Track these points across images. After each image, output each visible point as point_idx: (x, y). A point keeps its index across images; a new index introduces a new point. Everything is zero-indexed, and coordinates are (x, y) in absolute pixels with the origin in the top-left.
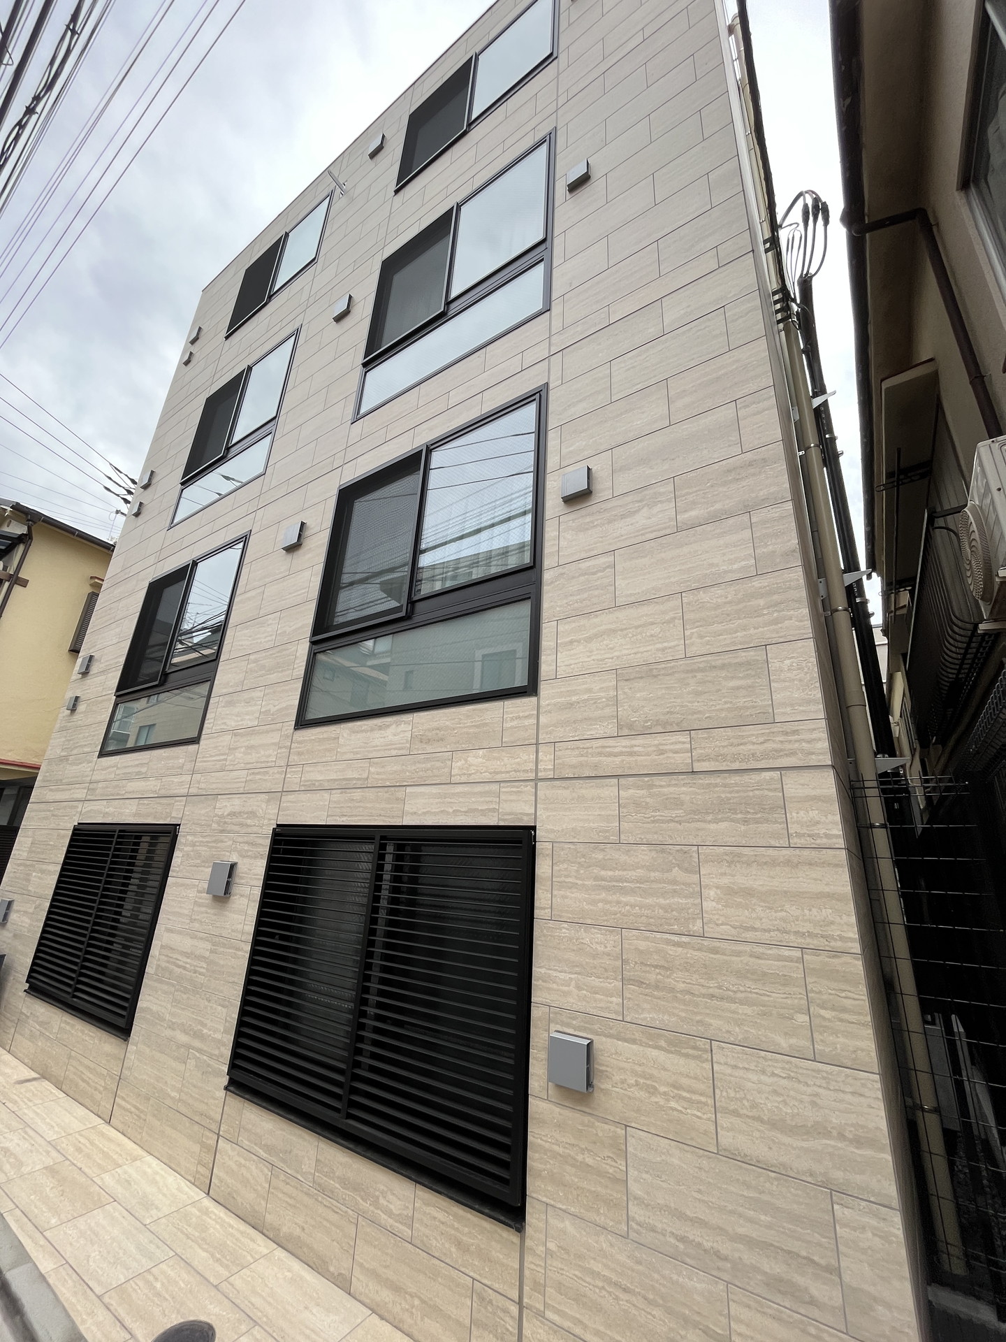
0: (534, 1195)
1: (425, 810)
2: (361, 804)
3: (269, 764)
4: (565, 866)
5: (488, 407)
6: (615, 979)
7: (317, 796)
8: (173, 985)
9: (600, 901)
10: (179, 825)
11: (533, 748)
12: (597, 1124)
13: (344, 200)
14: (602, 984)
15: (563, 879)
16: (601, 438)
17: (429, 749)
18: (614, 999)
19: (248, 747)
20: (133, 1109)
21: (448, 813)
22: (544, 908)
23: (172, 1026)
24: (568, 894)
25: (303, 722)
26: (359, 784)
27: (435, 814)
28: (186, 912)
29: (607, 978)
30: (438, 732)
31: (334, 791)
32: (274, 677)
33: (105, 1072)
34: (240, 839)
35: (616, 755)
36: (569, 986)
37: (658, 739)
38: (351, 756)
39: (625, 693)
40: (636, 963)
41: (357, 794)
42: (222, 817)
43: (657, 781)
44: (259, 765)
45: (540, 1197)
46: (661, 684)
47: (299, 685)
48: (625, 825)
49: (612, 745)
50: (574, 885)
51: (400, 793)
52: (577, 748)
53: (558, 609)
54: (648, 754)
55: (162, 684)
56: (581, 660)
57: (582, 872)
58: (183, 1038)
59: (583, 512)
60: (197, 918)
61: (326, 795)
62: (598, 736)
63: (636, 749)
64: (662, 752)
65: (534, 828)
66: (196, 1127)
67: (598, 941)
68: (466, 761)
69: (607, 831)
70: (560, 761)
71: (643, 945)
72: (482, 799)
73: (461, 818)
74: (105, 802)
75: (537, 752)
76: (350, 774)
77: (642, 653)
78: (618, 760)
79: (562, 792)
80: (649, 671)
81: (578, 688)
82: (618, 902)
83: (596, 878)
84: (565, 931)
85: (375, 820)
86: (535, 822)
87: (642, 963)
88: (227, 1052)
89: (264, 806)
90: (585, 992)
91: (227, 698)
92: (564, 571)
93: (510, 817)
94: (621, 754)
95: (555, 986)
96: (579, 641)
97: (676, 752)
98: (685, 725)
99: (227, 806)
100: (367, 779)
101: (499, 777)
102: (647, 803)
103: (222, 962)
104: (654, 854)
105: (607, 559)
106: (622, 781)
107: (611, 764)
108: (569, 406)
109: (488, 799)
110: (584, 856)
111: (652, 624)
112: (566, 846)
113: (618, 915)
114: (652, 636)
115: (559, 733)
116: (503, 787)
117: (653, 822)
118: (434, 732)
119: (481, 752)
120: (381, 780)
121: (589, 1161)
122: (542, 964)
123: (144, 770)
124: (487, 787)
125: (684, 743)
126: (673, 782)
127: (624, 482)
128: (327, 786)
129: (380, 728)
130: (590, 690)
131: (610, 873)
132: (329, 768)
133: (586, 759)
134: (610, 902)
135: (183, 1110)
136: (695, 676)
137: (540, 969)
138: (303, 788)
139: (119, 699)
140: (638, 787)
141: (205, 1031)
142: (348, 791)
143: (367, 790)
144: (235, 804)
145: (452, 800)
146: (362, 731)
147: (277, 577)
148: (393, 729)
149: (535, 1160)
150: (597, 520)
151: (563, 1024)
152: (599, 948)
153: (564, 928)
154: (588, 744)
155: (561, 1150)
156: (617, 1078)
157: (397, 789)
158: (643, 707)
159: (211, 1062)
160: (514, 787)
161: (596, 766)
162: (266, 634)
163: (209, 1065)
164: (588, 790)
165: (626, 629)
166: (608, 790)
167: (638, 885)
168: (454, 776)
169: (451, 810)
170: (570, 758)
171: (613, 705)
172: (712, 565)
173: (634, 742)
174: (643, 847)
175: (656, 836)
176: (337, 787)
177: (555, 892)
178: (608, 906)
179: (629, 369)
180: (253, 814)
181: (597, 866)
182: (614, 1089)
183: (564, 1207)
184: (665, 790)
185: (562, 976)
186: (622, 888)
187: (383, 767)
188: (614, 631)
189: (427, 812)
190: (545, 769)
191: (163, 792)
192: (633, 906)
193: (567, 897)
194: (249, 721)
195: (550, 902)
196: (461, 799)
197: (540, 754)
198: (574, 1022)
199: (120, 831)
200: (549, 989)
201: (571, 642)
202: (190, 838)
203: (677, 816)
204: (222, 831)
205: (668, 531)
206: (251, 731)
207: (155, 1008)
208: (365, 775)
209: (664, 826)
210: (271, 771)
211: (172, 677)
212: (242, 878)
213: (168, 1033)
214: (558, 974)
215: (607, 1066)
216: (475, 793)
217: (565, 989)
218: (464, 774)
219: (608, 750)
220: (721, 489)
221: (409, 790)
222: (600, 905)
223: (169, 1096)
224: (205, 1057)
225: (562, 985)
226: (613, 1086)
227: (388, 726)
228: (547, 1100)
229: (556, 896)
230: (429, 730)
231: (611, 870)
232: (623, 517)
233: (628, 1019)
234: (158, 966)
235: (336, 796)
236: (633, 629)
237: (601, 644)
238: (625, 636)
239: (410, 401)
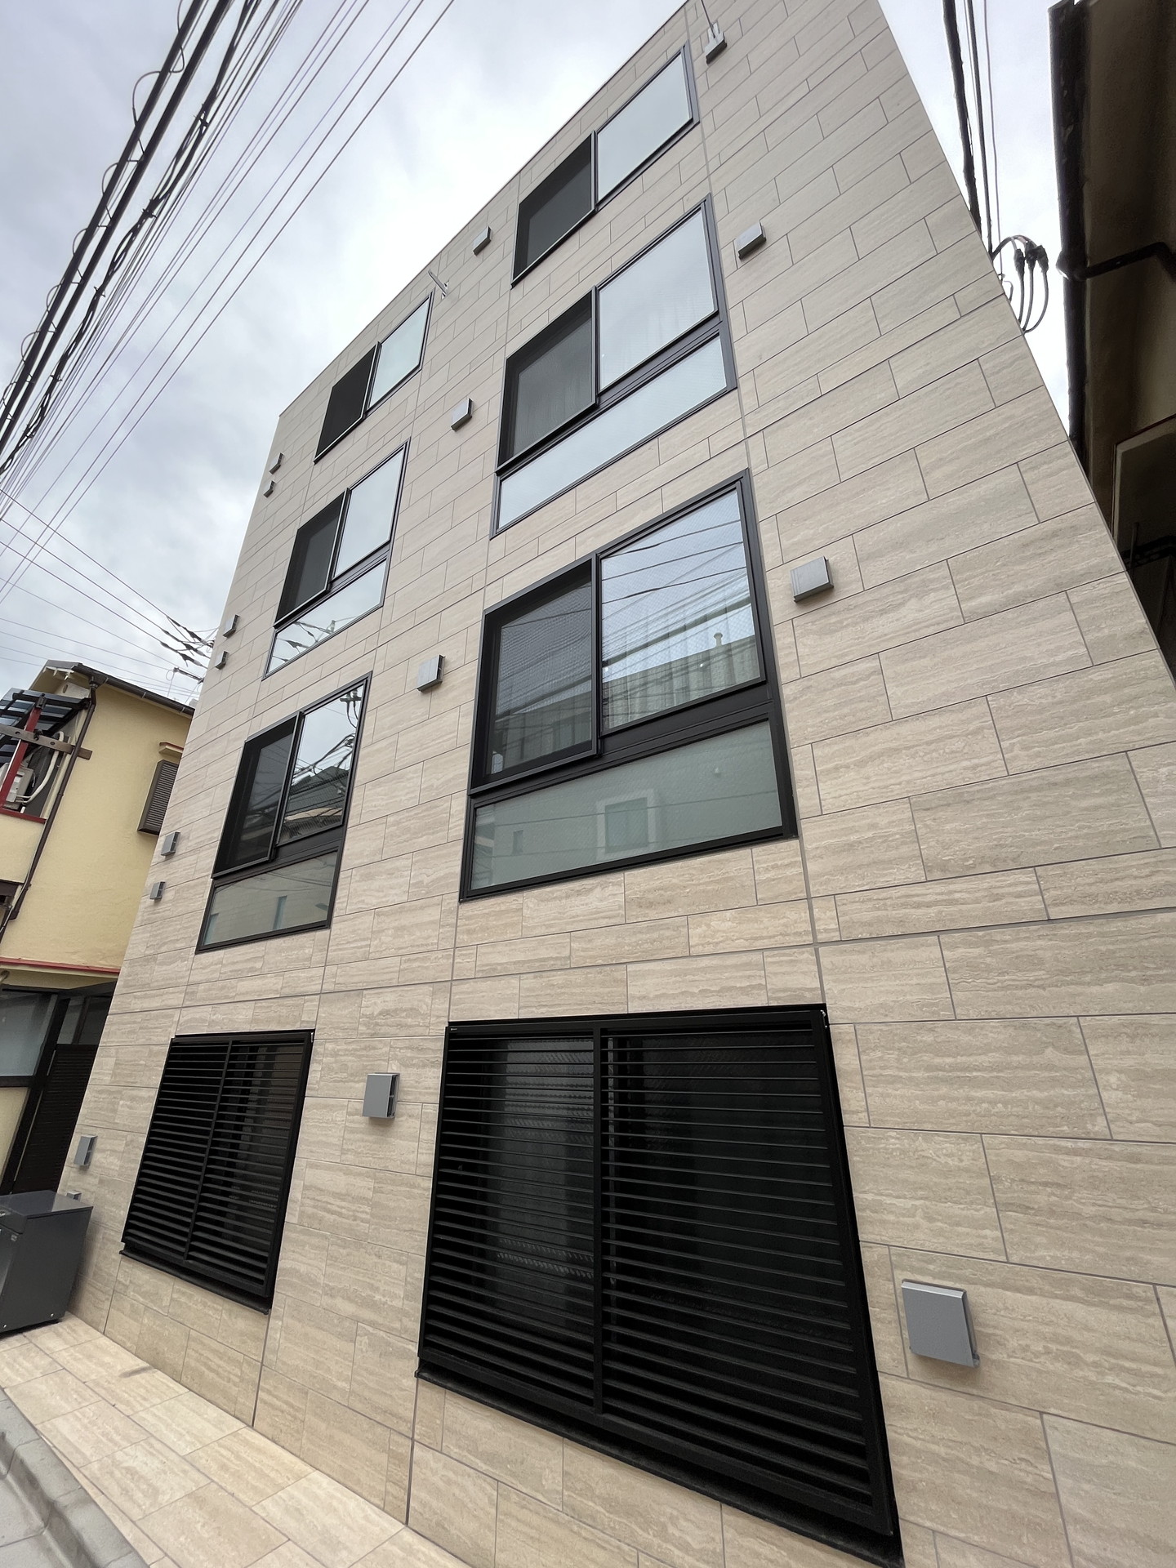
0: (912, 1518)
1: (657, 993)
2: (567, 990)
3: (430, 948)
4: (879, 1054)
5: (670, 504)
6: (985, 1204)
7: (503, 982)
8: (326, 1238)
9: (943, 1098)
10: (314, 1031)
11: (804, 904)
12: (993, 1410)
13: (446, 303)
14: (965, 1212)
15: (878, 1071)
16: (834, 524)
17: (653, 914)
18: (987, 1232)
19: (397, 929)
20: (285, 1407)
21: (693, 994)
22: (857, 1112)
23: (331, 1292)
24: (890, 1091)
25: (468, 893)
26: (559, 964)
27: (674, 996)
28: (335, 1141)
29: (972, 1203)
30: (662, 892)
31: (525, 976)
32: (423, 841)
33: (240, 1357)
34: (400, 1044)
35: (929, 905)
36: (914, 1216)
37: (989, 881)
38: (543, 931)
39: (926, 826)
40: (1013, 1180)
41: (558, 978)
42: (371, 1017)
43: (997, 934)
44: (416, 950)
45: (920, 1521)
46: (978, 811)
47: (459, 848)
48: (959, 996)
49: (919, 892)
50: (895, 1080)
51: (619, 973)
52: (870, 900)
53: (809, 729)
54: (977, 901)
55: (273, 859)
56: (854, 789)
57: (905, 1060)
58: (348, 1308)
59: (825, 611)
60: (350, 1147)
61: (514, 981)
62: (896, 883)
63: (957, 896)
64: (998, 897)
65: (823, 1006)
66: (379, 1430)
67: (943, 1151)
68: (708, 926)
69: (934, 1004)
70: (847, 918)
71: (1019, 1155)
72: (740, 974)
73: (713, 999)
74: (209, 1008)
75: (811, 908)
76: (544, 953)
77: (943, 774)
78: (933, 911)
79: (859, 958)
80: (958, 796)
81: (856, 824)
82: (969, 1099)
83: (929, 1068)
84: (893, 1141)
85: (588, 1009)
86: (823, 998)
87: (1023, 1180)
88: (415, 1327)
89: (428, 1000)
90: (939, 1224)
91: (362, 871)
92: (811, 683)
93: (786, 994)
94: (936, 903)
95: (892, 1218)
96: (847, 767)
97: (1019, 896)
98: (1024, 862)
99: (374, 1004)
100: (569, 957)
101: (759, 944)
102: (988, 965)
103: (392, 1204)
104: (1011, 1030)
105: (868, 665)
106: (944, 938)
107: (923, 917)
108: (783, 491)
109: (748, 973)
110: (904, 1039)
111: (952, 737)
112: (875, 1027)
113: (973, 1115)
114: (952, 752)
115: (839, 883)
116: (768, 956)
117: (1003, 988)
118: (658, 893)
119: (728, 914)
120: (591, 957)
121: (992, 1466)
122: (867, 1188)
123: (258, 965)
124: (744, 958)
125: (1028, 883)
126: (1022, 935)
127: (876, 572)
128: (512, 969)
129: (579, 893)
130: (873, 826)
131: (949, 1060)
132: (513, 947)
133: (884, 913)
134: (957, 1099)
135: (359, 1406)
136: (1029, 798)
137: (863, 1195)
138: (480, 975)
139: (216, 882)
140: (970, 945)
141: (377, 1297)
142: (544, 974)
143: (571, 971)
144: (389, 999)
145: (696, 978)
146: (555, 898)
147: (413, 722)
148: (597, 892)
149: (902, 1467)
150: (846, 619)
151: (913, 1270)
152: (951, 1163)
153: (890, 1136)
154: (884, 894)
155: (942, 1451)
156: (1013, 1343)
157: (613, 968)
158: (958, 841)
159: (392, 1339)
160: (784, 955)
161: (901, 922)
162: (407, 791)
163: (389, 1344)
164: (898, 953)
165: (913, 746)
166: (928, 952)
167: (995, 1074)
168: (694, 946)
169: (697, 991)
170: (860, 913)
171: (913, 842)
172: (1024, 659)
173: (952, 887)
174: (993, 1023)
175: (1009, 1007)
176: (528, 970)
177: (869, 1090)
178: (953, 1105)
179: (858, 442)
180: (413, 1011)
181: (926, 1052)
182: (1012, 1360)
183: (962, 1535)
184: (1014, 946)
185: (900, 1203)
186: (970, 1079)
187: (590, 941)
188: (897, 750)
189: (663, 995)
190: (826, 931)
191: (287, 991)
192: (993, 1103)
193: (889, 1095)
194: (398, 896)
195: (864, 1103)
196: (708, 976)
197: (816, 911)
198: (931, 1267)
199: (234, 1042)
200: (883, 1222)
201: (836, 768)
202: (330, 1046)
203: (1036, 980)
204: (372, 1035)
205: (952, 624)
206: (400, 908)
207: (303, 1269)
208: (566, 953)
209: (1020, 993)
210: (433, 955)
211: (284, 851)
212: (407, 1093)
213: (326, 1301)
214: (894, 1201)
215: (995, 1327)
216: (726, 967)
217: (908, 1220)
218: (709, 943)
219: (915, 899)
220: (1017, 568)
221: (631, 968)
222: (941, 1103)
223: (335, 1387)
224: (382, 1333)
225: (904, 1215)
226: (1009, 1356)
227: (591, 890)
228: (908, 1378)
229: (871, 1095)
230: (649, 891)
231: (949, 1056)
232: (883, 612)
233: (1014, 1259)
234: (302, 1214)
235: (529, 981)
236: (924, 746)
237: (880, 767)
238: (913, 756)
239: (564, 507)
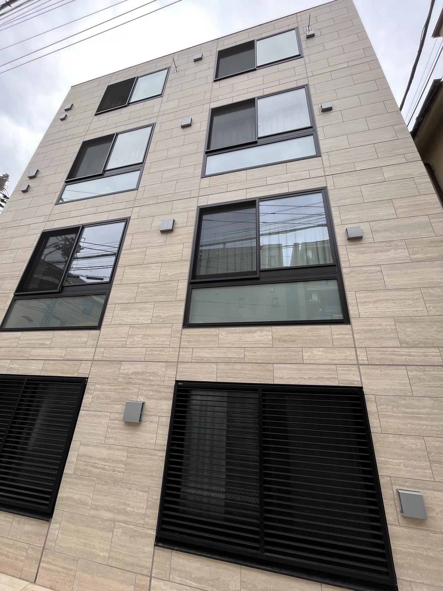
0: (401, 578)
1: (288, 377)
2: (243, 372)
3: (164, 346)
4: (384, 407)
5: (292, 189)
6: (426, 461)
7: (208, 366)
8: (94, 481)
9: (409, 423)
10: (88, 378)
11: (354, 349)
12: (431, 534)
14: (419, 464)
15: (384, 413)
16: (362, 216)
17: (286, 345)
18: (427, 471)
19: (144, 335)
20: (61, 570)
21: (305, 379)
22: (377, 428)
23: (96, 508)
24: (389, 420)
25: (187, 324)
26: (238, 360)
27: (296, 379)
28: (101, 433)
29: (421, 461)
30: (290, 337)
31: (220, 364)
32: (161, 298)
33: (27, 546)
34: (145, 388)
35: (402, 355)
36: (400, 466)
37: (423, 350)
38: (230, 345)
39: (400, 328)
40: (435, 453)
41: (238, 366)
42: (127, 374)
43: (427, 368)
44: (156, 346)
45: (405, 578)
46: (419, 326)
47: (183, 305)
48: (414, 388)
49: (398, 351)
50: (391, 416)
51: (270, 367)
52: (379, 351)
53: (354, 286)
54: (419, 356)
55: (59, 292)
56: (372, 311)
57: (395, 409)
58: (109, 515)
59: (359, 246)
60: (111, 436)
61: (214, 366)
62: (389, 346)
63: (412, 353)
64: (426, 356)
65: (362, 388)
66: (129, 574)
67: (410, 442)
68: (312, 353)
69: (405, 390)
70: (371, 356)
71: (437, 444)
72: (326, 372)
73: (314, 381)
74: (9, 361)
75: (356, 351)
76: (230, 355)
77: (406, 311)
78: (404, 358)
79: (377, 371)
80: (412, 320)
81: (374, 323)
82: (419, 424)
83: (403, 413)
84: (391, 439)
85: (254, 381)
86: (362, 384)
87: (438, 453)
88: (154, 522)
89: (163, 369)
90: (409, 468)
91: (122, 306)
92: (354, 269)
93: (346, 382)
94: (405, 355)
95: (391, 466)
96: (369, 302)
97: (434, 356)
98: (435, 345)
99: (128, 368)
100: (244, 358)
101: (334, 362)
102: (424, 378)
103: (138, 464)
104: (433, 401)
105: (377, 268)
106: (408, 368)
107: (399, 359)
108: (341, 199)
109: (330, 372)
110: (394, 402)
111: (408, 299)
112: (383, 397)
113: (420, 430)
114: (409, 304)
115: (367, 343)
116: (338, 367)
117: (429, 387)
118: (288, 337)
119: (321, 349)
120: (255, 359)
121: (431, 554)
122: (381, 456)
123: (48, 342)
124: (328, 367)
125: (436, 352)
126: (435, 369)
127: (379, 237)
128: (213, 360)
129: (249, 332)
130: (380, 325)
131: (411, 410)
132: (213, 351)
133: (385, 356)
134: (414, 424)
135: (114, 564)
136: (436, 324)
137: (380, 458)
138: (195, 361)
139: (16, 297)
140: (417, 371)
141: (129, 509)
142: (230, 364)
143: (245, 364)
144: (139, 367)
145: (307, 372)
146: (237, 333)
147: (156, 245)
148: (258, 333)
149: (398, 559)
150: (368, 250)
151: (400, 485)
152: (413, 446)
153: (390, 437)
154: (385, 349)
155: (413, 551)
156: (438, 510)
157: (267, 365)
158: (412, 335)
159: (138, 529)
160: (346, 367)
161: (392, 360)
162: (151, 274)
163: (136, 531)
164: (391, 371)
165: (394, 300)
166: (402, 371)
167: (428, 416)
168: (305, 360)
169: (307, 377)
170: (376, 355)
171: (396, 333)
172: (432, 279)
173: (410, 350)
174: (426, 398)
175: (432, 393)
176: (222, 361)
177: (381, 420)
178: (413, 426)
179: (370, 191)
180: (154, 374)
181: (402, 407)
182: (437, 516)
183: (421, 581)
184: (433, 373)
185: (395, 461)
186: (419, 417)
187: (255, 352)
188: (388, 300)
189: (291, 378)
190: (362, 360)
191: (68, 357)
192: (427, 426)
193: (389, 422)
194: (143, 320)
195: (379, 424)
196: (312, 372)
197: (358, 352)
198: (407, 484)
199: (28, 380)
200: (388, 468)
201: (365, 302)
202: (98, 386)
203: (441, 385)
204: (127, 383)
205: (407, 261)
206: (146, 326)
207: (76, 497)
208: (243, 356)
209: (435, 389)
210: (167, 350)
211: (65, 288)
212: (150, 411)
213: (92, 512)
214: (392, 460)
215: (431, 504)
216: (321, 369)
217: (398, 467)
218: (312, 359)
219: (397, 353)
220: (429, 249)
221: (275, 365)
222: (409, 425)
223: (98, 556)
224: (131, 526)
225: (396, 466)
226: (436, 514)
227: (255, 332)
228: (399, 525)
229: (382, 421)
230: (284, 336)
231: (411, 409)
232: (381, 251)
233: (437, 480)
234: (76, 469)
235: (222, 366)
236: (399, 300)
237: (382, 305)
238: (395, 303)
239: (241, 176)
